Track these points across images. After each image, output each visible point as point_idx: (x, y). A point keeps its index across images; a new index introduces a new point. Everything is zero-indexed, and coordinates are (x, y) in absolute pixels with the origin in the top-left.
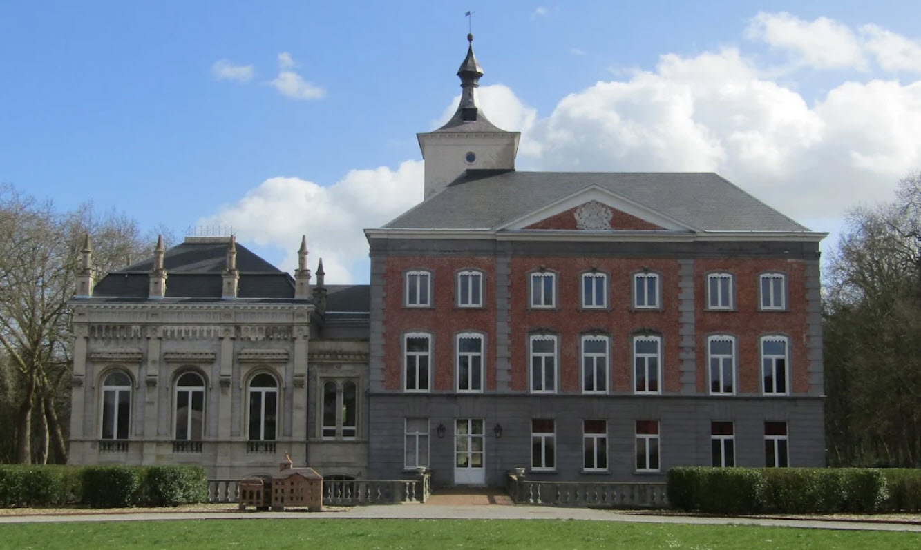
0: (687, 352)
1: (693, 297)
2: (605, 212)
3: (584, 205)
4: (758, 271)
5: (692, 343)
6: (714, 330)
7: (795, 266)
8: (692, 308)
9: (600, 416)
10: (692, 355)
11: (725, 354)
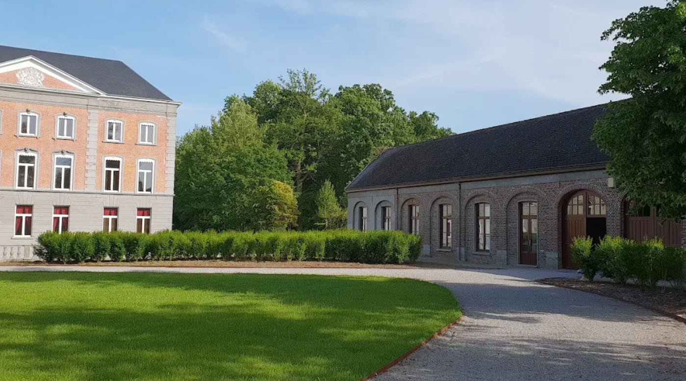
0: (90, 166)
1: (96, 133)
2: (39, 75)
3: (24, 69)
4: (139, 120)
5: (95, 161)
6: (109, 153)
7: (162, 120)
8: (96, 140)
9: (28, 203)
10: (94, 167)
11: (115, 168)
